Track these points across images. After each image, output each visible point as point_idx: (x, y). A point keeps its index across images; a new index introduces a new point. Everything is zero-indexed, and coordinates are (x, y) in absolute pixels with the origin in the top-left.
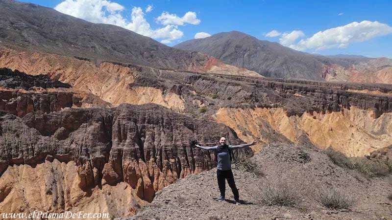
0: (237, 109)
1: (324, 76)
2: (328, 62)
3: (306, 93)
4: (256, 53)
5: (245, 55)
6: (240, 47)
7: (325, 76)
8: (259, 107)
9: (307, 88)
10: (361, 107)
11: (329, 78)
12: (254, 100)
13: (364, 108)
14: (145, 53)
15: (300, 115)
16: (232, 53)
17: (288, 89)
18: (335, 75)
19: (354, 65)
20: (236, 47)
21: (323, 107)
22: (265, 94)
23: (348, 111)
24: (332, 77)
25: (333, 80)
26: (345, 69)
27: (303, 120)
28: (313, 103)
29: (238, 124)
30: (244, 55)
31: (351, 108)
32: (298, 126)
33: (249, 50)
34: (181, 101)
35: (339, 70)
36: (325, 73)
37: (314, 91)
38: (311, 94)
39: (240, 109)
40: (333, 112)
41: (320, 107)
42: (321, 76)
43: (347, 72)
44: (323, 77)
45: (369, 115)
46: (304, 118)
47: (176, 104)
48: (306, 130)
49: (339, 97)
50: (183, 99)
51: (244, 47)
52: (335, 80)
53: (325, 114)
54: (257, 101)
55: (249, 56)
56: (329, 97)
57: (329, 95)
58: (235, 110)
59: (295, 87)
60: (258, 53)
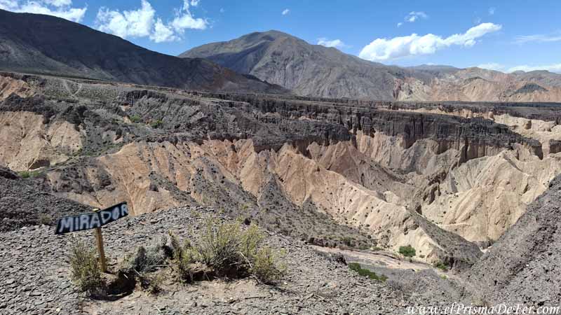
0: (161, 144)
1: (396, 95)
2: (401, 74)
3: (316, 115)
4: (302, 62)
5: (288, 66)
6: (279, 54)
7: (398, 94)
8: (214, 138)
9: (316, 107)
10: (388, 132)
11: (403, 97)
12: (207, 128)
13: (392, 133)
14: (107, 61)
15: (278, 150)
16: (267, 64)
17: (291, 110)
18: (411, 92)
19: (436, 79)
20: (274, 54)
21: (327, 135)
22: (233, 117)
23: (371, 139)
24: (406, 96)
25: (408, 100)
26: (424, 84)
27: (279, 157)
28: (312, 128)
29: (154, 170)
30: (285, 65)
31: (375, 134)
32: (269, 168)
33: (293, 59)
34: (75, 135)
35: (416, 85)
36: (397, 90)
37: (327, 112)
38: (323, 116)
39: (167, 143)
40: (340, 142)
41: (322, 134)
42: (392, 95)
43: (426, 88)
44: (394, 95)
45: (398, 144)
46: (281, 154)
47: (64, 140)
48: (280, 174)
49: (360, 119)
50: (84, 131)
51: (285, 54)
52: (410, 100)
53: (329, 147)
54: (212, 128)
55: (293, 67)
56: (346, 119)
57: (347, 116)
58: (155, 145)
59: (301, 107)
60: (305, 63)
